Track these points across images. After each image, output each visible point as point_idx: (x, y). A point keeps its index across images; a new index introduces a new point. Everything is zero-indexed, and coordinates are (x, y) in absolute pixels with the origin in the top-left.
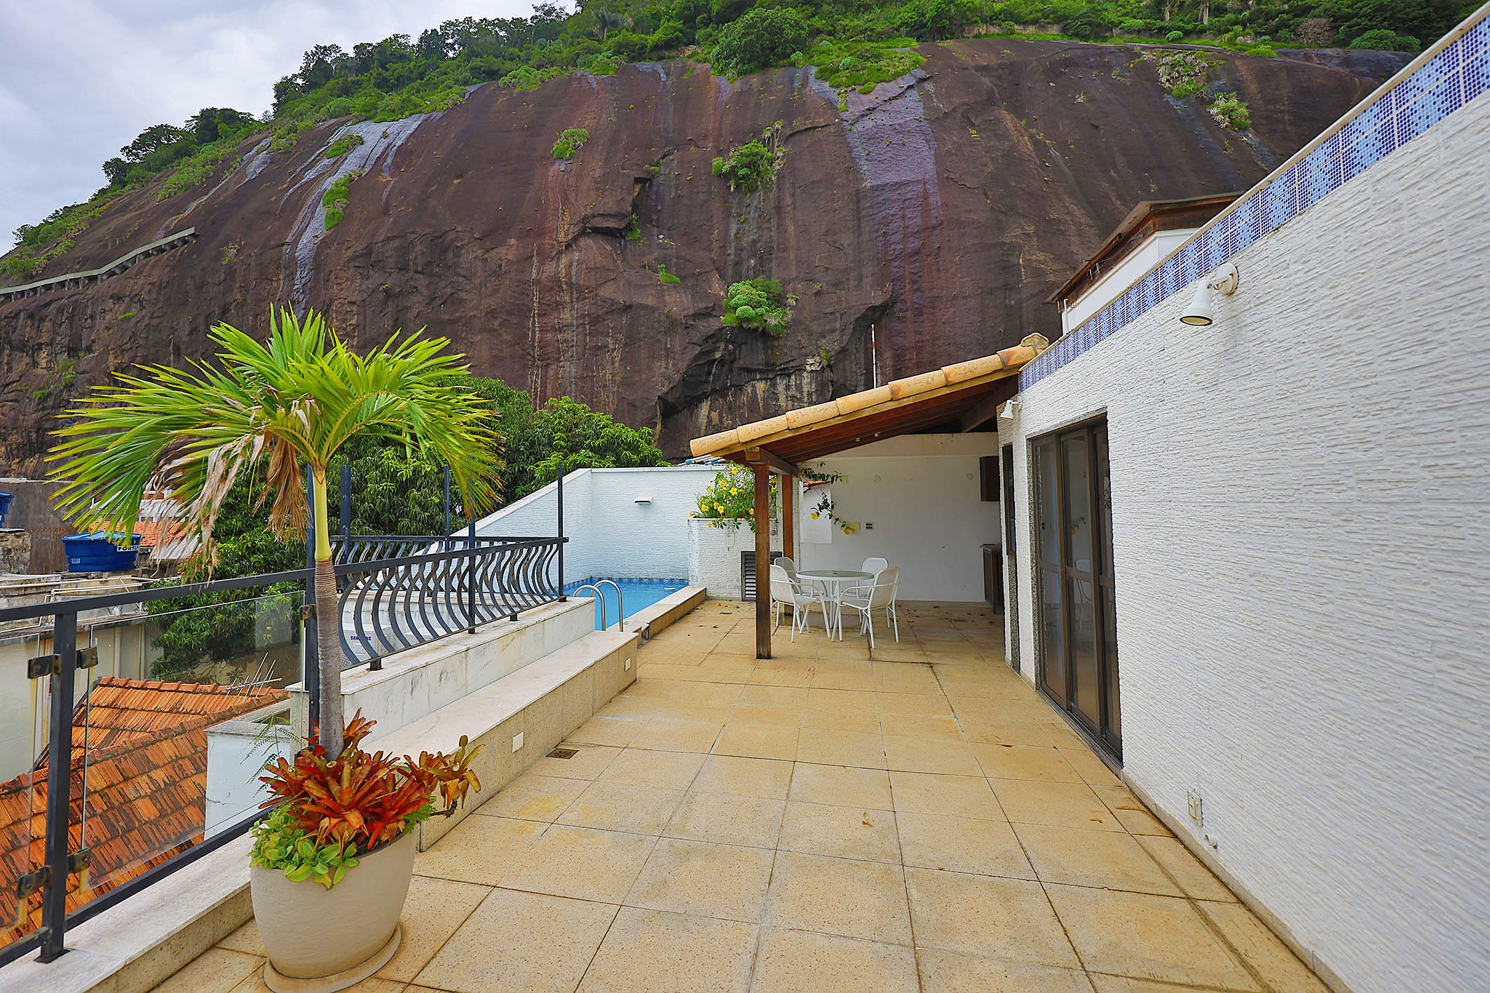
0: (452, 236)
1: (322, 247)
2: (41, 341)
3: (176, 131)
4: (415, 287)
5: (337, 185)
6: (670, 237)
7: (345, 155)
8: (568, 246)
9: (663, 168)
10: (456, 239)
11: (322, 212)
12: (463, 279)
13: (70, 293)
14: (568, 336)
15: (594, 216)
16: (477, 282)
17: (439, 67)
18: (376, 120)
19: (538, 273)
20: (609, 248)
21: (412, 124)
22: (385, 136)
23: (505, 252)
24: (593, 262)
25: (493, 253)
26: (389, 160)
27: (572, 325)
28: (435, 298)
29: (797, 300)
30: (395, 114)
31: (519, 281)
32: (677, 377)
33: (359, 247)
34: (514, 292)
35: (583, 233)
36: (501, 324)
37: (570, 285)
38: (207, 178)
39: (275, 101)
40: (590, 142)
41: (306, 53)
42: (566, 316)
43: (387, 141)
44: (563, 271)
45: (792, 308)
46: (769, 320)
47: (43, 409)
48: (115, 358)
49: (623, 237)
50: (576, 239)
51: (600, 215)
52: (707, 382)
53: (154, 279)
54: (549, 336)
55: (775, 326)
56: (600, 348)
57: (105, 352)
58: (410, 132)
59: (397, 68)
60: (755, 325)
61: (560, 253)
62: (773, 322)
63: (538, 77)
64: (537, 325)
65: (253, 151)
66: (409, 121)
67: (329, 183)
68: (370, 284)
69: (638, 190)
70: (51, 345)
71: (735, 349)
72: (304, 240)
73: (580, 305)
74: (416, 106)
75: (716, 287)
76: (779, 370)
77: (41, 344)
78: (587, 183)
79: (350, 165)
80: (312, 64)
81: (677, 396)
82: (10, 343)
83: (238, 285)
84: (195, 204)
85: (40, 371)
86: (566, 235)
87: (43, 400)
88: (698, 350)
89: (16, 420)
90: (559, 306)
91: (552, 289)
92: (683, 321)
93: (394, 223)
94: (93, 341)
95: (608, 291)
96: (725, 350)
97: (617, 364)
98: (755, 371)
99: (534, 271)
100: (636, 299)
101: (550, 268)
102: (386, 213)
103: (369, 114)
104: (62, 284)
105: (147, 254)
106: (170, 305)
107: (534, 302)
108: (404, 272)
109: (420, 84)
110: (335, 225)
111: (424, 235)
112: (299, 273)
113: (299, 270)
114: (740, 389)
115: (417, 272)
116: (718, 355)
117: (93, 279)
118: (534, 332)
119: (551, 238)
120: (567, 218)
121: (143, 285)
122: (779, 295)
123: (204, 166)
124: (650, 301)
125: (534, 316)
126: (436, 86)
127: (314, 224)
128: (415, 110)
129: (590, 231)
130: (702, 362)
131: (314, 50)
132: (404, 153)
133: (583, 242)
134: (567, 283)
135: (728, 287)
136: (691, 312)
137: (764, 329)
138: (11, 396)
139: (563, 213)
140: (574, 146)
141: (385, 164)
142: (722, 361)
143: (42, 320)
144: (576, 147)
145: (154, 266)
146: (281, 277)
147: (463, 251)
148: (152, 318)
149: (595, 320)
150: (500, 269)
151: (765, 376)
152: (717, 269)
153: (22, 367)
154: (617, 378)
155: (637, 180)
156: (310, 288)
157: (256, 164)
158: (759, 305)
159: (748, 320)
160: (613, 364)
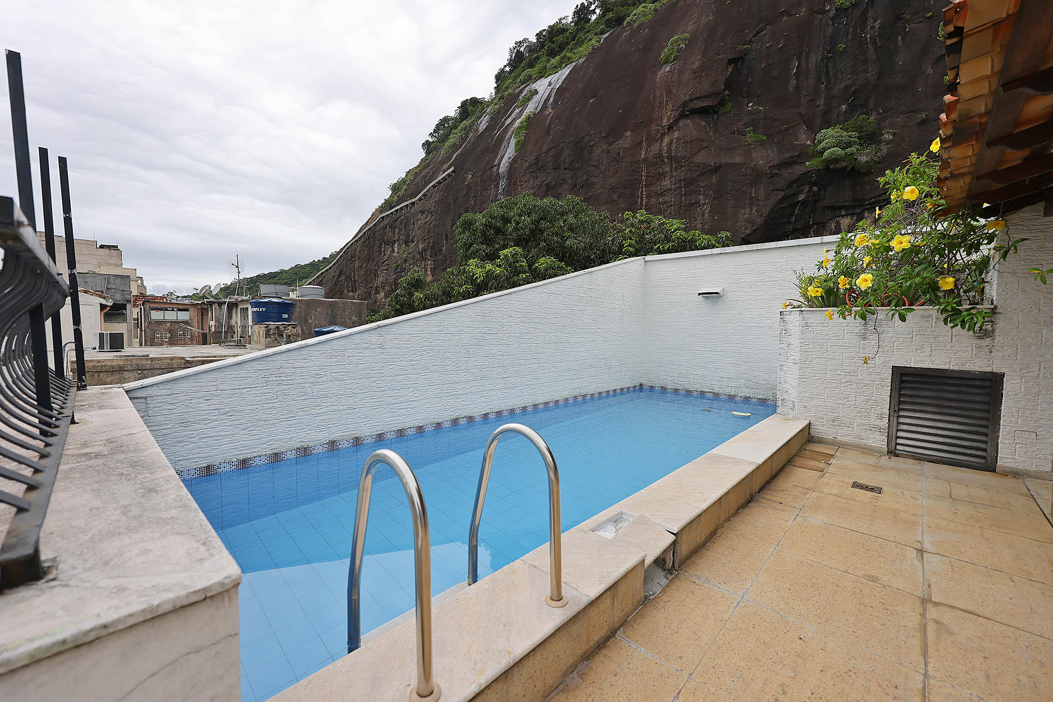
0: (587, 138)
1: (513, 162)
2: (395, 239)
3: (452, 119)
4: (564, 179)
5: (521, 123)
6: (758, 103)
7: (527, 104)
8: (670, 128)
9: (754, 45)
10: (590, 141)
11: (513, 141)
12: (594, 168)
13: (405, 212)
14: (667, 198)
15: (692, 100)
16: (602, 168)
17: (585, 28)
18: (546, 75)
19: (646, 154)
20: (703, 123)
21: (566, 71)
22: (550, 84)
23: (622, 142)
24: (689, 137)
25: (614, 145)
26: (552, 99)
27: (671, 189)
28: (576, 185)
29: (894, 134)
30: (556, 68)
31: (632, 162)
32: (760, 220)
33: (531, 159)
34: (628, 171)
35: (682, 116)
36: (619, 196)
37: (670, 158)
38: (462, 139)
39: (496, 85)
40: (691, 43)
41: (510, 49)
42: (667, 183)
43: (551, 87)
44: (665, 148)
45: (888, 142)
46: (859, 158)
47: (397, 273)
48: (422, 244)
49: (716, 112)
50: (676, 121)
51: (697, 98)
52: (789, 223)
53: (436, 199)
54: (653, 200)
55: (867, 162)
56: (693, 204)
57: (418, 242)
58: (564, 77)
59: (559, 39)
60: (844, 164)
61: (663, 135)
62: (864, 159)
63: (653, 8)
64: (644, 193)
65: (483, 117)
66: (564, 70)
67: (517, 124)
68: (538, 182)
69: (731, 70)
70: (399, 240)
71: (820, 190)
72: (504, 161)
73: (678, 172)
74: (569, 59)
75: (804, 138)
76: (867, 205)
77: (395, 240)
78: (687, 75)
79: (531, 108)
80: (514, 55)
81: (759, 236)
82: (384, 241)
83: (472, 196)
84: (456, 154)
85: (395, 254)
86: (669, 120)
87: (396, 268)
88: (781, 195)
89: (387, 279)
90: (662, 176)
91: (656, 163)
92: (768, 171)
93: (553, 138)
94: (414, 236)
95: (701, 158)
96: (809, 192)
97: (706, 216)
98: (841, 208)
99: (643, 153)
100: (725, 160)
101: (655, 148)
102: (548, 133)
103: (542, 75)
104: (401, 208)
105: (434, 186)
106: (443, 212)
107: (642, 176)
108: (557, 170)
109: (573, 45)
110: (520, 148)
111: (570, 142)
112: (501, 182)
113: (501, 180)
114: (823, 226)
115: (565, 169)
116: (801, 197)
117: (413, 203)
118: (642, 199)
119: (657, 125)
120: (670, 107)
121: (432, 202)
122: (874, 133)
123: (460, 132)
124: (738, 159)
125: (642, 187)
126: (583, 41)
127: (509, 150)
128: (569, 60)
129: (688, 113)
130: (785, 205)
131: (514, 45)
132: (561, 91)
133: (681, 123)
134: (667, 157)
135: (815, 135)
136: (776, 163)
137: (853, 168)
138: (385, 268)
139: (667, 104)
140: (678, 49)
141: (550, 102)
142: (805, 203)
143: (395, 228)
144: (679, 50)
145: (437, 191)
146: (492, 187)
147: (595, 148)
148: (436, 220)
149: (689, 182)
150: (619, 156)
151: (851, 211)
152: (804, 122)
153: (388, 253)
154: (706, 227)
155: (730, 61)
156: (507, 191)
157: (483, 124)
158: (849, 144)
159: (836, 160)
160: (703, 215)
